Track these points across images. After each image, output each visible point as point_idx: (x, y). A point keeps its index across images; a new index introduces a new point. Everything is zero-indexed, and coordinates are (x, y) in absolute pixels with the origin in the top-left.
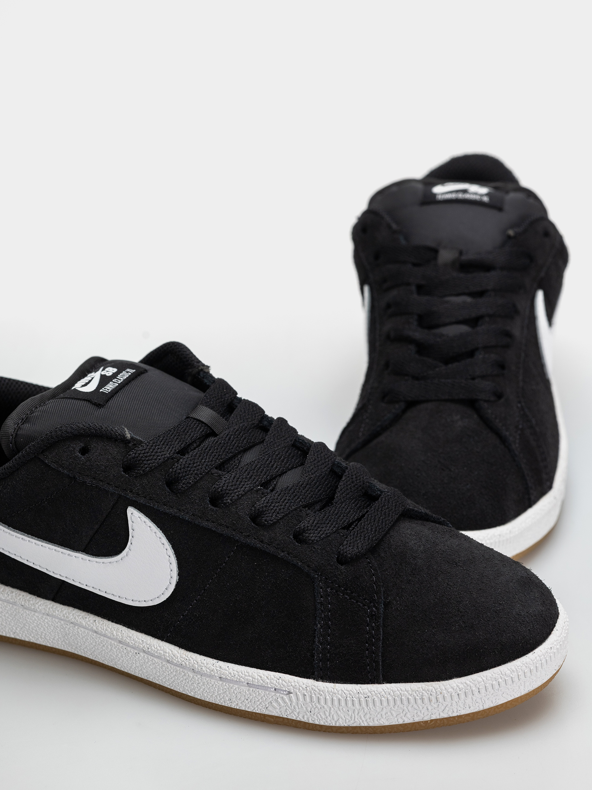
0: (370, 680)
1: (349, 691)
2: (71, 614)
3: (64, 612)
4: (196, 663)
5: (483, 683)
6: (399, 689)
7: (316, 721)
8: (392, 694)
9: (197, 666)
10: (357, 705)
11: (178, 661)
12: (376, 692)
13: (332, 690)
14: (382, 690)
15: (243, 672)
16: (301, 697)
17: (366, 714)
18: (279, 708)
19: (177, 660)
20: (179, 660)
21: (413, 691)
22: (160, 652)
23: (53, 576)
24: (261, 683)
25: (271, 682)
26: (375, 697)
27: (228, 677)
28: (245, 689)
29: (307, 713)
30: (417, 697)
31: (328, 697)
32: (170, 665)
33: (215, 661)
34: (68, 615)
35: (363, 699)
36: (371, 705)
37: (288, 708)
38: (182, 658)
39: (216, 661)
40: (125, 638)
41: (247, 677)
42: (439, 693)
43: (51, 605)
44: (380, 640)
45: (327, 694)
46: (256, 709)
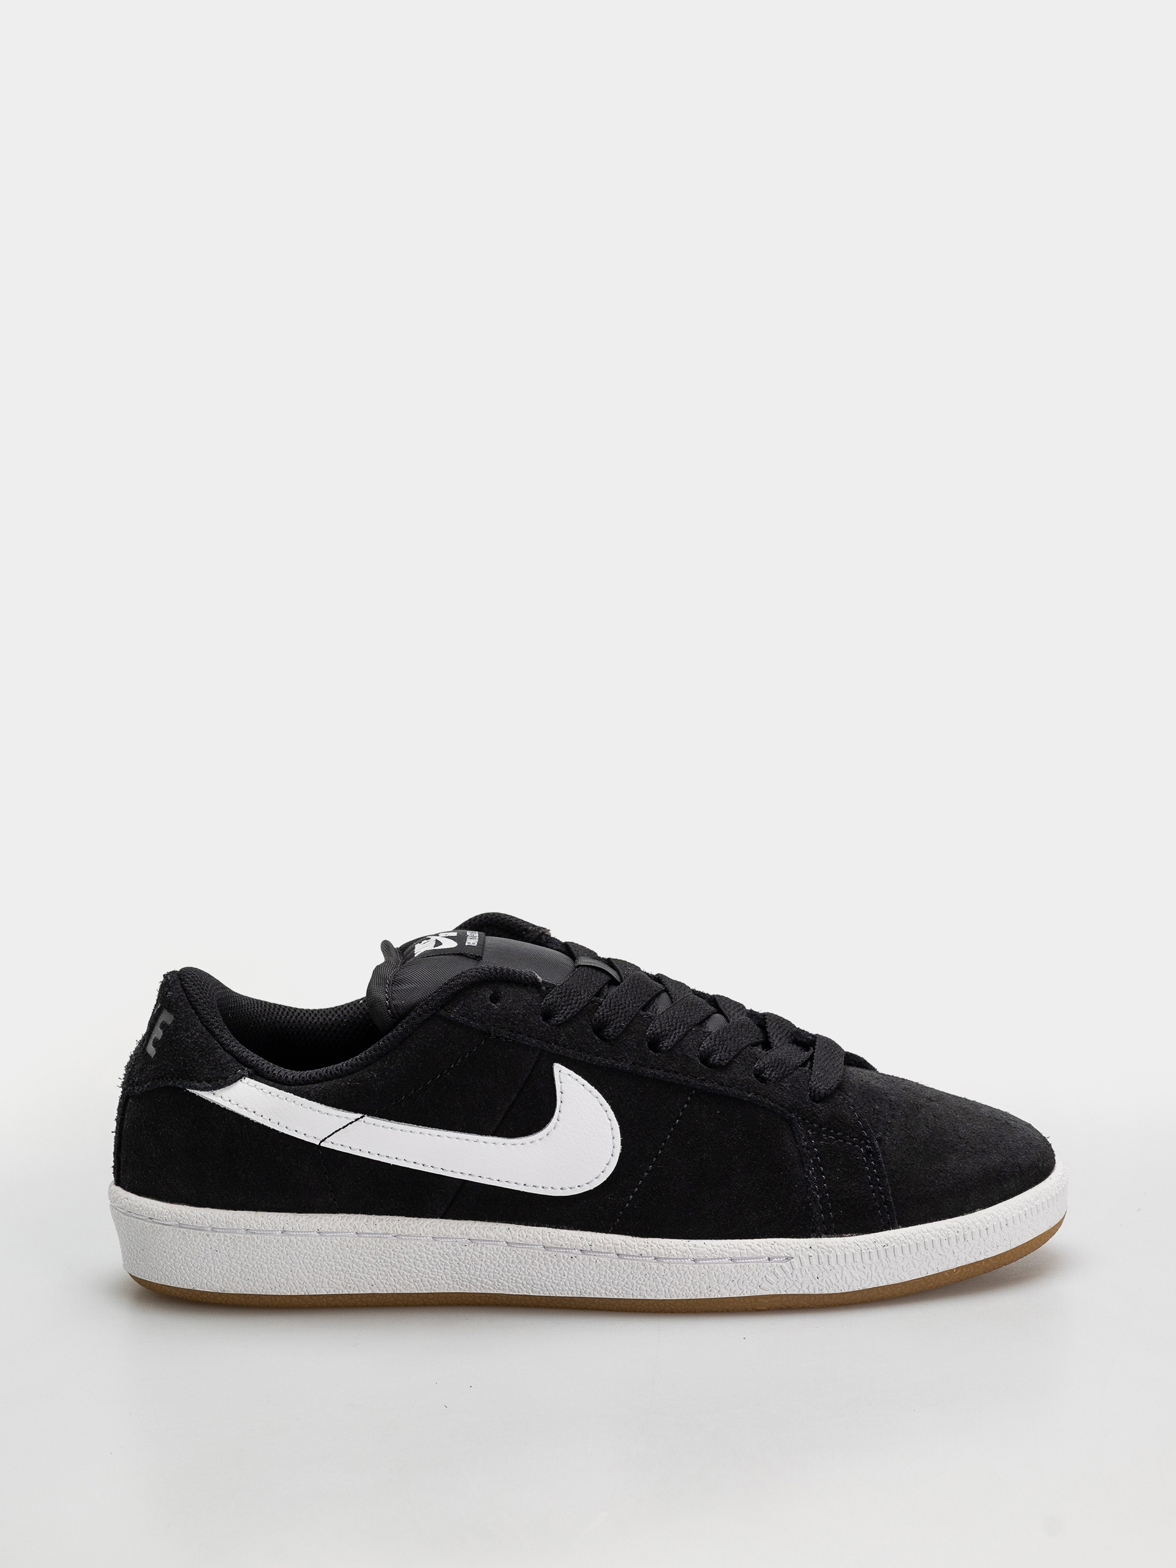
0: (884, 1227)
1: (862, 1242)
2: (473, 1228)
3: (463, 1229)
4: (662, 1248)
5: (1009, 1212)
6: (920, 1231)
7: (825, 1289)
8: (914, 1238)
9: (662, 1251)
10: (875, 1258)
11: (636, 1251)
12: (895, 1238)
13: (843, 1244)
14: (901, 1235)
15: (726, 1246)
16: (805, 1261)
17: (885, 1268)
18: (776, 1282)
19: (633, 1250)
20: (637, 1249)
21: (936, 1230)
22: (609, 1245)
23: (452, 1176)
24: (751, 1253)
25: (762, 1252)
26: (894, 1244)
27: (707, 1255)
28: (731, 1266)
29: (814, 1280)
30: (942, 1237)
31: (839, 1254)
32: (624, 1260)
33: (685, 1241)
34: (468, 1230)
35: (881, 1249)
36: (891, 1255)
37: (788, 1280)
38: (641, 1246)
39: (687, 1240)
40: (556, 1240)
41: (732, 1250)
42: (966, 1229)
43: (442, 1223)
44: (886, 1177)
45: (837, 1250)
46: (745, 1291)
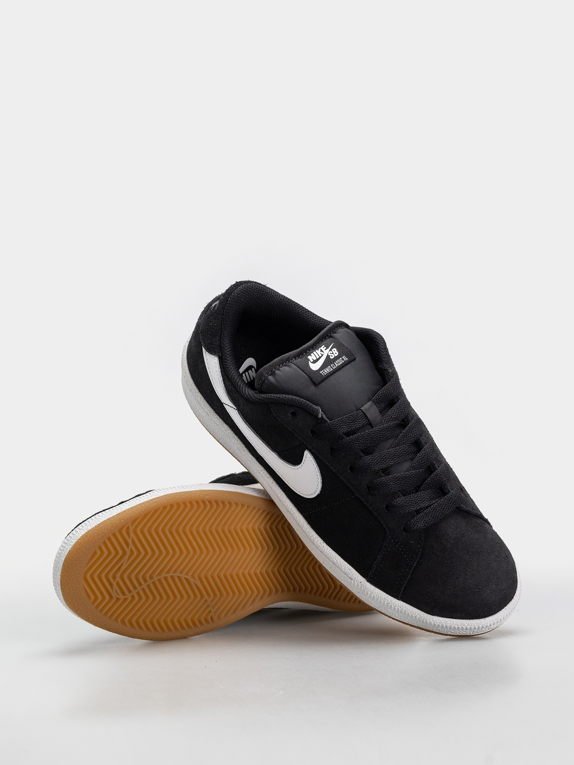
0: (394, 596)
1: (381, 595)
6: (406, 607)
8: (402, 608)
12: (394, 603)
13: (373, 590)
14: (397, 604)
15: (333, 556)
16: (356, 584)
18: (344, 581)
19: (304, 529)
21: (412, 612)
22: (298, 520)
24: (340, 566)
25: (345, 569)
29: (357, 592)
30: (413, 615)
31: (369, 592)
33: (322, 541)
35: (386, 602)
36: (389, 606)
37: (348, 584)
40: (283, 501)
44: (406, 580)
